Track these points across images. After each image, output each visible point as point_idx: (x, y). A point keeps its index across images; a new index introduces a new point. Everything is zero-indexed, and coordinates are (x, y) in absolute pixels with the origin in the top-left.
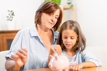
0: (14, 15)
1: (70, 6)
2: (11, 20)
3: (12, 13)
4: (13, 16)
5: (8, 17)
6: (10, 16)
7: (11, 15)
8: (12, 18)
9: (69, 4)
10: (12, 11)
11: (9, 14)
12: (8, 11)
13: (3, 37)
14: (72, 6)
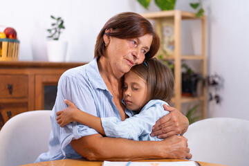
0: (64, 28)
1: (195, 11)
2: (57, 39)
3: (60, 23)
4: (62, 30)
5: (49, 30)
6: (55, 29)
7: (56, 26)
8: (59, 33)
9: (194, 6)
10: (59, 19)
11: (53, 25)
12: (52, 17)
13: (37, 76)
14: (201, 12)
